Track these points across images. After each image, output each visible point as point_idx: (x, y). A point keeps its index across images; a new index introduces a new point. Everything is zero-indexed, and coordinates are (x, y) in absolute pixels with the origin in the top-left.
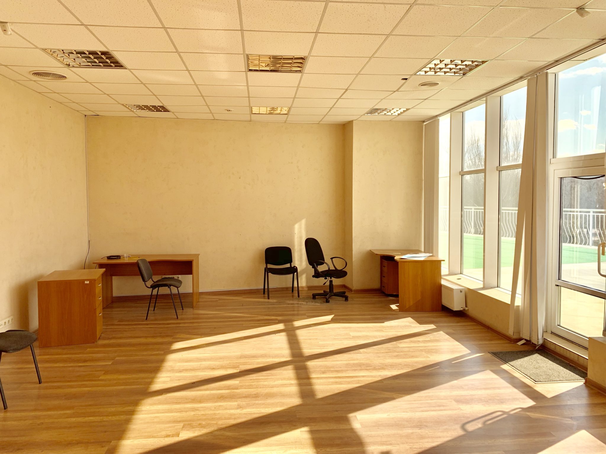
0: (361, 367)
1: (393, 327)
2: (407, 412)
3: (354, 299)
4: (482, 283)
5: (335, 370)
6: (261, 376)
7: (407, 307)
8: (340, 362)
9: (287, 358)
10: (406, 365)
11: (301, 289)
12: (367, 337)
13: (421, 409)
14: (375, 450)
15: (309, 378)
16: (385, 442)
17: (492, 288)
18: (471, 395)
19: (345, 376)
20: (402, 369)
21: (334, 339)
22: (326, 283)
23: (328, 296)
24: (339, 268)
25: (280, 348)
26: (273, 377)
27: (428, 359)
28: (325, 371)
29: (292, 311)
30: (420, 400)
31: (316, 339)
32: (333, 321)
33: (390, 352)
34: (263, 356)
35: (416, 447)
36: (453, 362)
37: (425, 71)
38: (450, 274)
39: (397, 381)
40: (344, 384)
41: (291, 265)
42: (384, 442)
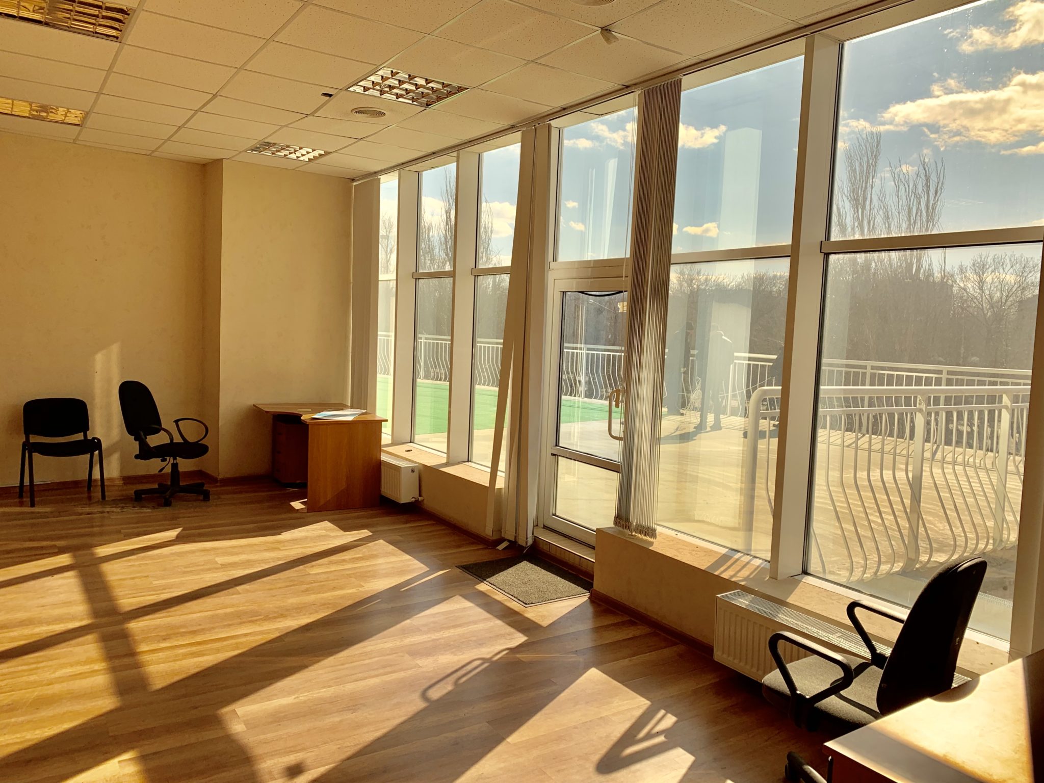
0: (240, 619)
1: (296, 540)
2: (330, 686)
3: (222, 497)
4: (445, 455)
5: (188, 630)
6: (22, 665)
7: (322, 502)
8: (198, 615)
9: (81, 620)
10: (324, 605)
11: (110, 483)
12: (248, 563)
13: (354, 677)
14: (274, 767)
15: (133, 654)
16: (292, 747)
17: (460, 463)
18: (434, 640)
19: (209, 640)
20: (317, 612)
21: (185, 572)
22: (164, 468)
23: (168, 493)
24: (191, 439)
25: (64, 603)
26: (50, 663)
27: (361, 589)
28: (167, 635)
29: (88, 527)
30: (351, 662)
31: (145, 577)
32: (179, 540)
33: (294, 585)
34: (23, 623)
35: (349, 745)
36: (403, 590)
37: (364, 87)
38: (394, 444)
39: (309, 634)
40: (209, 655)
41: (85, 436)
42: (290, 747)
